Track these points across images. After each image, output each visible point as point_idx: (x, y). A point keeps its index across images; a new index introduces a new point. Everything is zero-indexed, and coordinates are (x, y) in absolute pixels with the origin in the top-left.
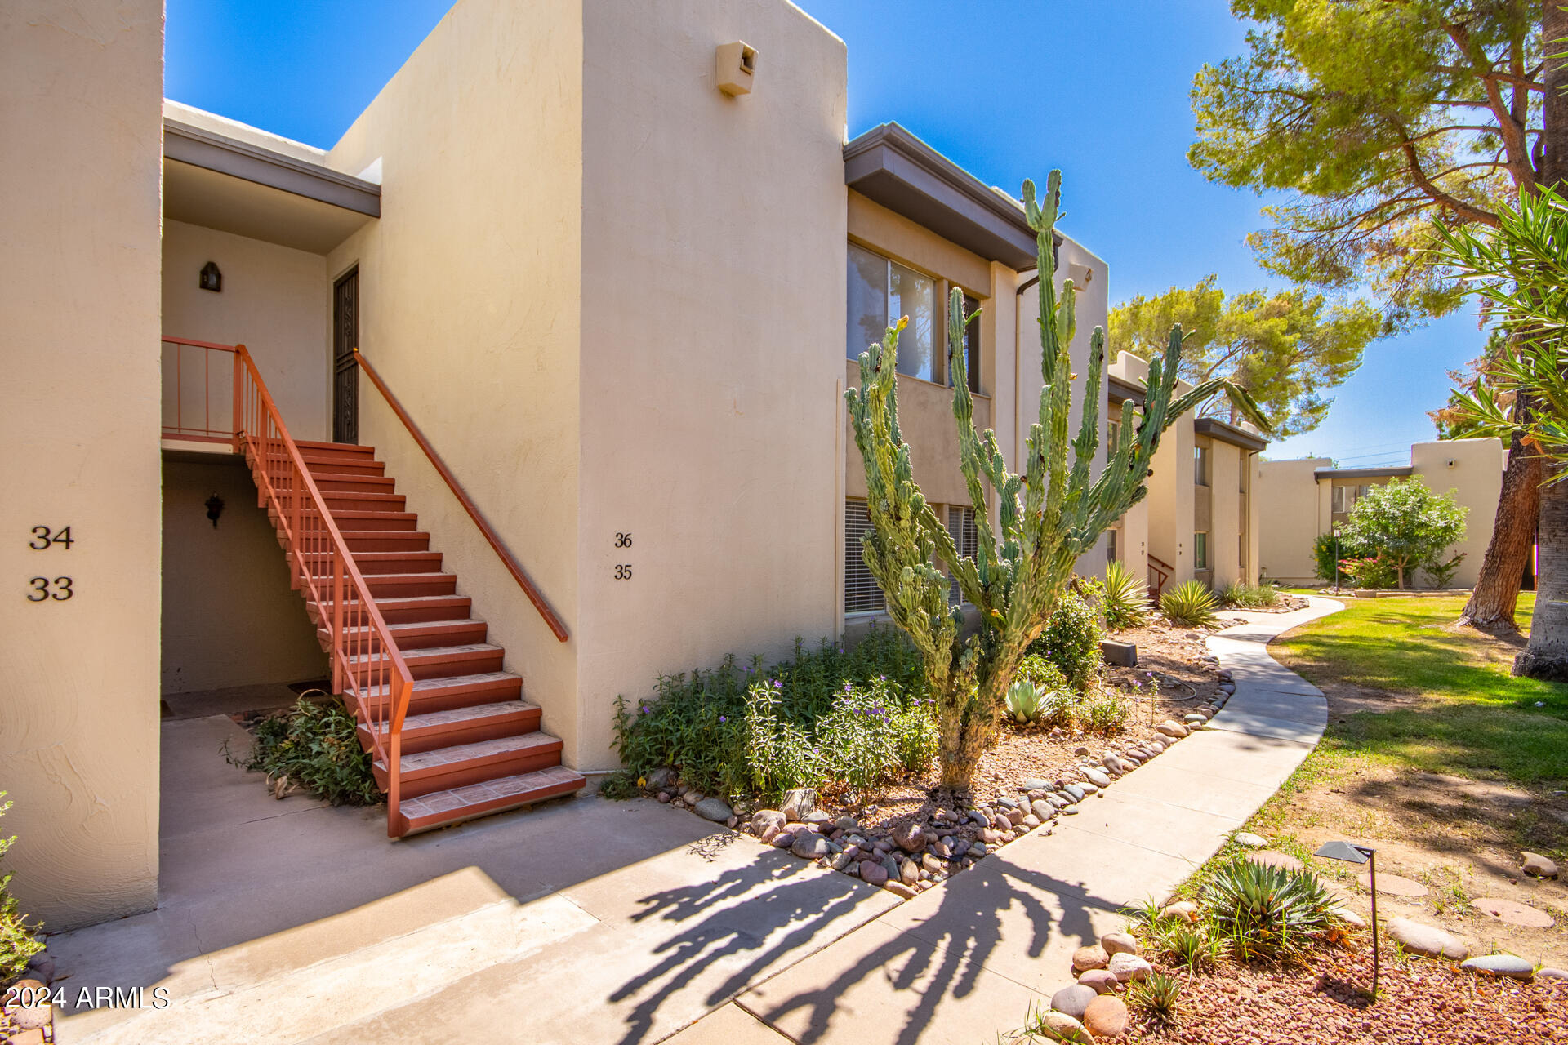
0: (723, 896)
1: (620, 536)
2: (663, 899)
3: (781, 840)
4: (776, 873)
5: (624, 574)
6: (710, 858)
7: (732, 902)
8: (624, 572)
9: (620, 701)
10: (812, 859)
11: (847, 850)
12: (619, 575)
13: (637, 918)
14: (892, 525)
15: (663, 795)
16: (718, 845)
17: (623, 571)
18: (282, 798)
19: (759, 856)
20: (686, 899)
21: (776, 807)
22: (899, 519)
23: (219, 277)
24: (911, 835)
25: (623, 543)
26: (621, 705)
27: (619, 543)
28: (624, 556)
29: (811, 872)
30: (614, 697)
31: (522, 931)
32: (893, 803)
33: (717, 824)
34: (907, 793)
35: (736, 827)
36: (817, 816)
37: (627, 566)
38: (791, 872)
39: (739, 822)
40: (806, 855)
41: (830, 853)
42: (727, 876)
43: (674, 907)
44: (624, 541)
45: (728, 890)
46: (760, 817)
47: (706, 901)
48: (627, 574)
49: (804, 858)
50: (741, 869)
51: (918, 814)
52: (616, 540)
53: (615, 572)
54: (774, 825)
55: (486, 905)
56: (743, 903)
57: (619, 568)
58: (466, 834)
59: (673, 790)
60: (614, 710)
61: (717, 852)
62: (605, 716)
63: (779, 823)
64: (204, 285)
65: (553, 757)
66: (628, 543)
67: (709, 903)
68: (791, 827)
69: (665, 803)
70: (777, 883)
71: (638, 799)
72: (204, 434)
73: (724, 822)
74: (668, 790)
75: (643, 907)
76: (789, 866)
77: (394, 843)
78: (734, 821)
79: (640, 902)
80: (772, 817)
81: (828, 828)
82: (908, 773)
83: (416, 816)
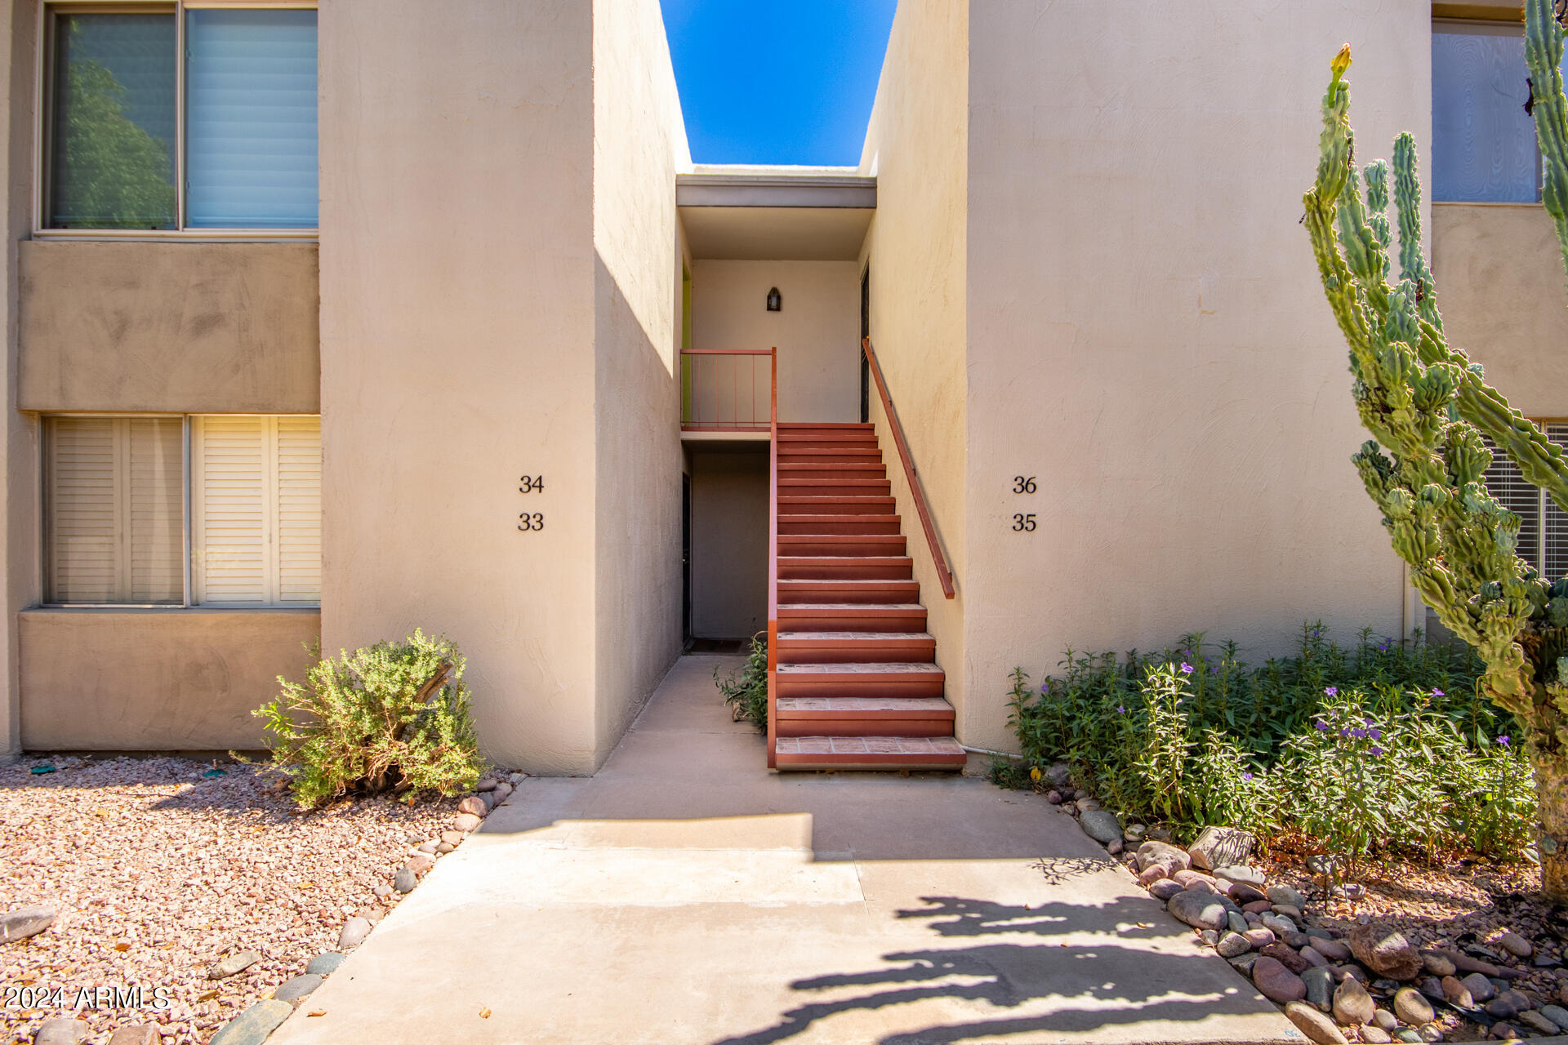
0: (1023, 929)
1: (1020, 481)
2: (950, 904)
3: (1161, 889)
4: (1123, 927)
5: (1026, 525)
6: (1055, 880)
7: (1030, 940)
8: (1025, 523)
9: (1019, 674)
10: (1193, 927)
11: (1253, 933)
12: (1018, 526)
13: (903, 914)
14: (1378, 423)
15: (1053, 794)
16: (1078, 868)
17: (1024, 521)
18: (736, 721)
19: (1118, 899)
20: (974, 915)
21: (1182, 843)
22: (1388, 409)
23: (779, 298)
24: (1383, 947)
25: (1025, 488)
26: (1020, 679)
27: (1019, 489)
28: (1025, 504)
29: (1182, 945)
30: (1011, 670)
31: (790, 881)
32: (1408, 894)
33: (1097, 844)
34: (1453, 887)
35: (1118, 854)
36: (1240, 872)
37: (1028, 516)
38: (1147, 934)
39: (1125, 850)
40: (1184, 918)
41: (1224, 926)
42: (1050, 908)
43: (955, 918)
44: (1026, 485)
45: (1038, 923)
46: (1149, 849)
47: (998, 926)
48: (1030, 526)
49: (1181, 921)
50: (1080, 907)
51: (1447, 924)
52: (1015, 485)
53: (1014, 523)
54: (1165, 866)
55: (784, 848)
56: (1042, 947)
57: (1019, 518)
58: (831, 782)
59: (1067, 791)
60: (1010, 685)
61: (1068, 876)
62: (999, 689)
63: (1174, 864)
64: (769, 308)
65: (946, 727)
66: (1031, 488)
67: (998, 930)
68: (1188, 876)
69: (1054, 804)
70: (1112, 940)
71: (1028, 792)
72: (752, 425)
73: (1105, 844)
74: (1062, 790)
75: (923, 906)
76: (1151, 925)
77: (771, 774)
78: (1115, 846)
79: (924, 899)
80: (1164, 854)
81: (1242, 893)
82: (1473, 857)
83: (784, 752)
